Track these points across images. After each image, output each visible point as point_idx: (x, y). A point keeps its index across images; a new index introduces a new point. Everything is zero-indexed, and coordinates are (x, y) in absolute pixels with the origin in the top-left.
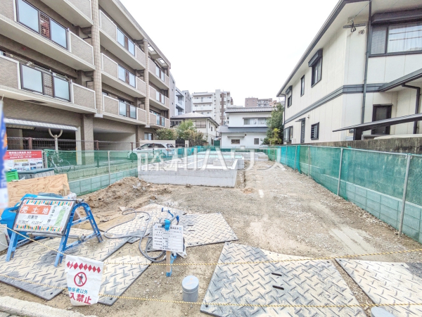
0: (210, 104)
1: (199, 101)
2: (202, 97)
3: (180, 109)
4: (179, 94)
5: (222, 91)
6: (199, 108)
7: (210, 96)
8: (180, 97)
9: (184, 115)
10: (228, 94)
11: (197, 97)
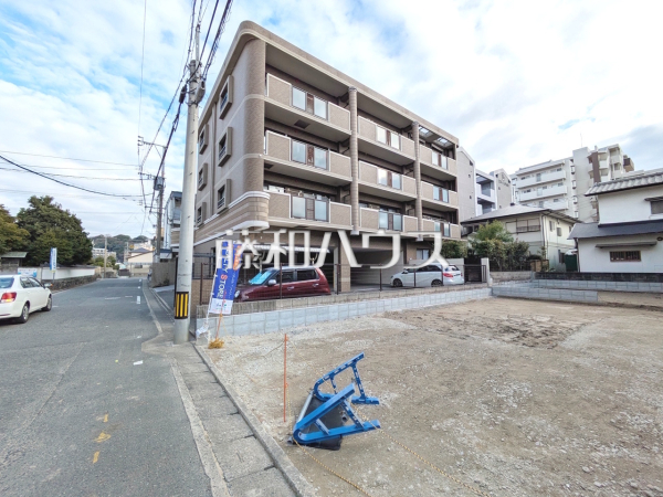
0: (559, 182)
1: (532, 180)
2: (538, 172)
3: (486, 204)
4: (482, 179)
5: (592, 149)
6: (533, 195)
7: (558, 167)
8: (486, 183)
9: (494, 212)
10: (614, 150)
11: (523, 175)
